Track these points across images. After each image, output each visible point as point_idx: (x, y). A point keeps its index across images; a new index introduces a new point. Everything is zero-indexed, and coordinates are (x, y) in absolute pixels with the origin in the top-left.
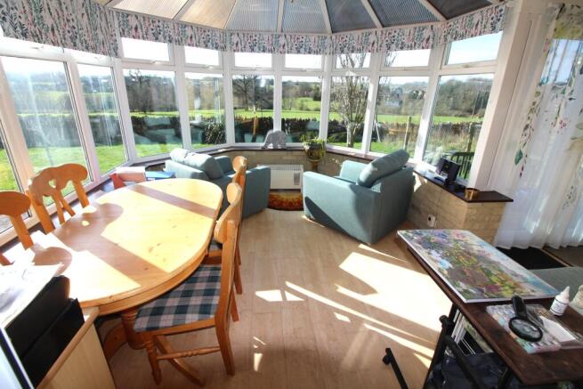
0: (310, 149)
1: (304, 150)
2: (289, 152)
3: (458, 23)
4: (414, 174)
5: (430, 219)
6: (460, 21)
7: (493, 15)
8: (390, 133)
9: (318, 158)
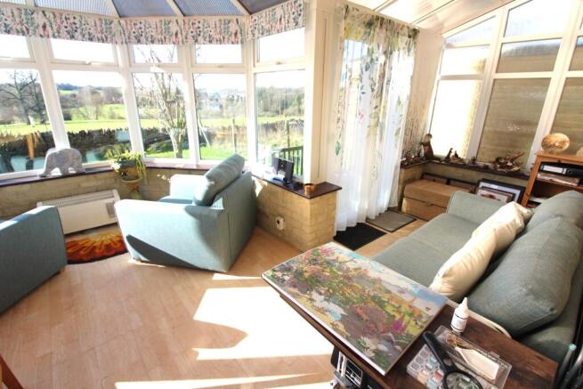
0: (122, 167)
1: (113, 171)
2: (91, 176)
3: (262, 17)
4: (253, 178)
5: (278, 222)
6: (264, 15)
7: (294, 10)
8: (219, 136)
9: (137, 177)
